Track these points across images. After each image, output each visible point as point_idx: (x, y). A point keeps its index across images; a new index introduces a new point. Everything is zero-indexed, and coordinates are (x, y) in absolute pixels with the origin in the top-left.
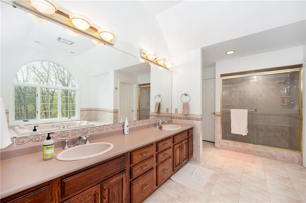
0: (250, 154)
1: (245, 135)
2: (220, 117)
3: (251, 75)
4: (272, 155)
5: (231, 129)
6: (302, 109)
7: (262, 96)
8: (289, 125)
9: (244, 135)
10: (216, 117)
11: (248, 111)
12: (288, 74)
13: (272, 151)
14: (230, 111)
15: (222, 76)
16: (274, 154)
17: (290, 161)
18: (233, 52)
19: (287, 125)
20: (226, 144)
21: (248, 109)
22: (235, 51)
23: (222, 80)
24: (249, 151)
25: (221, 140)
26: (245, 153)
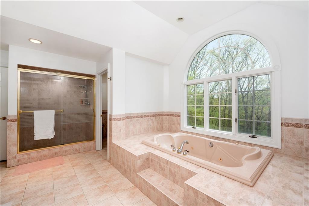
0: (57, 156)
1: (52, 138)
2: (16, 123)
3: (58, 74)
4: (77, 149)
5: (34, 135)
6: (95, 108)
7: (66, 96)
8: (85, 122)
9: (50, 139)
10: (8, 124)
11: (55, 112)
12: (85, 81)
13: (76, 146)
14: (33, 112)
15: (20, 66)
16: (78, 149)
17: (89, 150)
18: (40, 43)
19: (84, 122)
20: (26, 156)
21: (55, 110)
22: (41, 43)
23: (20, 72)
24: (56, 153)
25: (17, 153)
26: (52, 157)
